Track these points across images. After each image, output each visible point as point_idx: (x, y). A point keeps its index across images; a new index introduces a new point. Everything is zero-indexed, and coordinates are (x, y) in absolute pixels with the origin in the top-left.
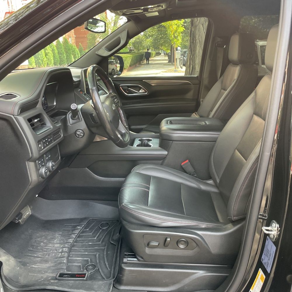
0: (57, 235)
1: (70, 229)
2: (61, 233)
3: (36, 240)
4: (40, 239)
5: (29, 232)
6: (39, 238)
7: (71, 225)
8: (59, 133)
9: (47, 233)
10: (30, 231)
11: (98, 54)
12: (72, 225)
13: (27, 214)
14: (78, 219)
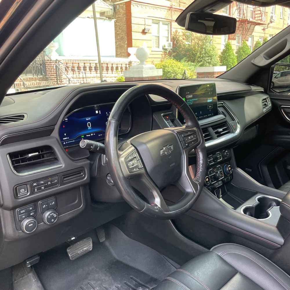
0: (114, 287)
1: (132, 286)
2: (120, 286)
3: (90, 282)
4: (94, 282)
5: (90, 268)
6: (94, 280)
7: (136, 281)
8: (81, 173)
9: (107, 278)
10: (92, 267)
11: (254, 63)
12: (138, 281)
13: (85, 249)
14: (149, 276)
